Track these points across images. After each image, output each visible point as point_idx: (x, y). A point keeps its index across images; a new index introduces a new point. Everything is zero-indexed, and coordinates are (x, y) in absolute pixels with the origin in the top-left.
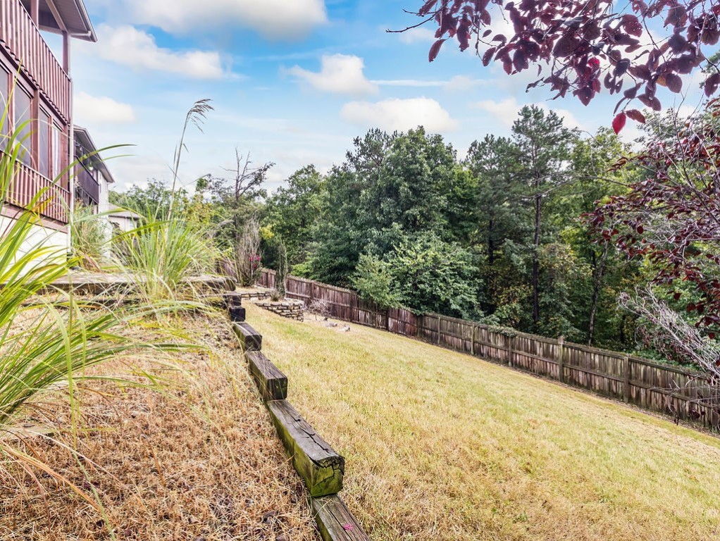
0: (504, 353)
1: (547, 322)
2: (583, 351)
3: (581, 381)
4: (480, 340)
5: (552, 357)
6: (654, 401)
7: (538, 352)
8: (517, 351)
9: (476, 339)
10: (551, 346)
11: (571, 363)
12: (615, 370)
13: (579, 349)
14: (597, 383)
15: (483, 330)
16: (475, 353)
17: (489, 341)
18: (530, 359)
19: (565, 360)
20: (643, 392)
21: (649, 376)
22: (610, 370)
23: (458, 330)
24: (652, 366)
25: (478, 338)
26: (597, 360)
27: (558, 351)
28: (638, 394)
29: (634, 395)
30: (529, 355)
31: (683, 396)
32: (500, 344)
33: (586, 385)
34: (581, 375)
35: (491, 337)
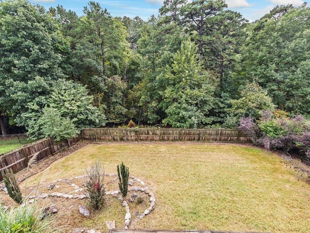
0: (135, 137)
1: (114, 109)
2: (166, 130)
3: (166, 139)
4: (122, 135)
5: (156, 134)
6: (186, 138)
7: (150, 134)
8: (142, 135)
9: (120, 135)
10: (155, 131)
11: (163, 134)
12: (176, 134)
13: (165, 130)
14: (171, 138)
15: (124, 131)
16: (120, 140)
17: (127, 134)
18: (147, 137)
19: (161, 134)
20: (183, 137)
21: (185, 133)
22: (175, 134)
23: (109, 133)
24: (186, 130)
25: (121, 134)
26: (171, 132)
27: (158, 132)
28: (182, 138)
29: (181, 139)
30: (147, 135)
31: (193, 136)
32: (133, 134)
33: (167, 140)
34: (166, 137)
35: (128, 133)
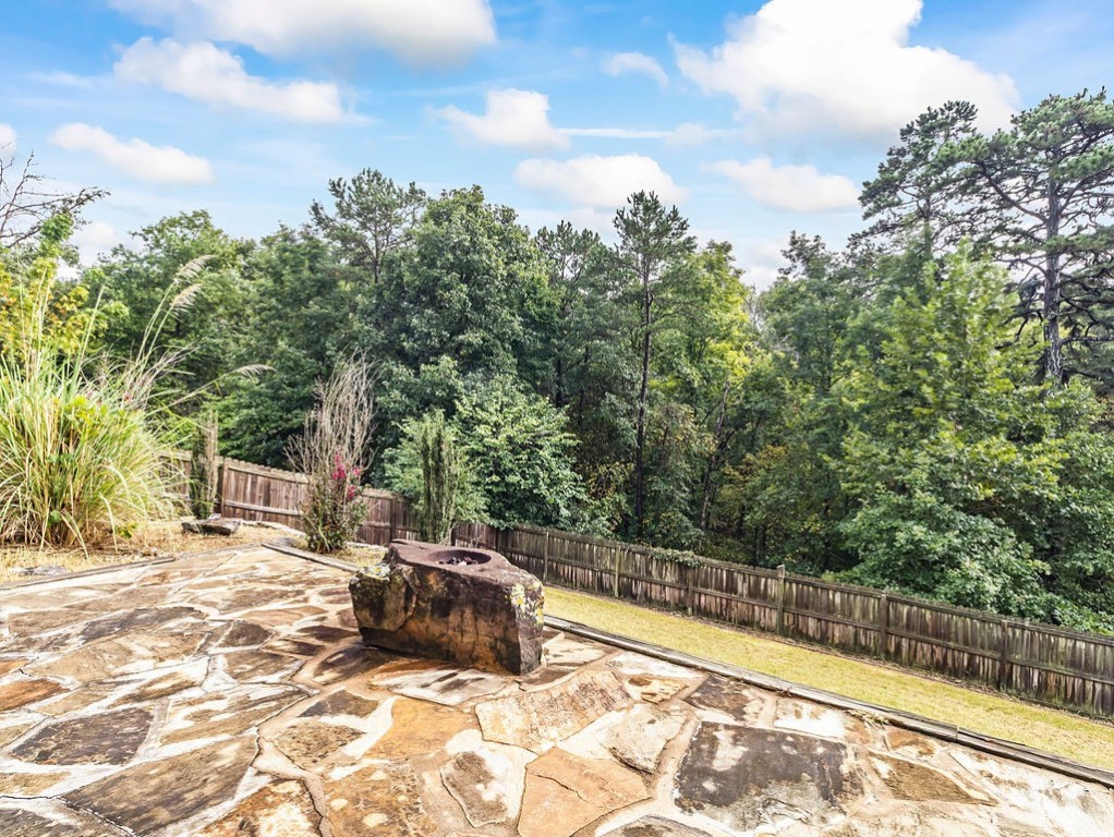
0: (677, 593)
2: (815, 587)
3: (811, 633)
4: (630, 571)
5: (765, 596)
6: (919, 654)
7: (740, 589)
8: (703, 590)
9: (623, 571)
10: (763, 580)
11: (797, 605)
12: (864, 614)
13: (809, 584)
14: (837, 634)
15: (638, 556)
16: (620, 594)
17: (649, 573)
18: (724, 602)
19: (786, 602)
20: (905, 643)
21: (916, 621)
22: (857, 614)
23: (586, 555)
24: (920, 606)
25: (627, 568)
26: (838, 600)
27: (775, 588)
28: (898, 647)
29: (892, 649)
30: (724, 595)
31: (961, 646)
32: (670, 578)
33: (818, 637)
34: (812, 623)
35: (654, 568)
